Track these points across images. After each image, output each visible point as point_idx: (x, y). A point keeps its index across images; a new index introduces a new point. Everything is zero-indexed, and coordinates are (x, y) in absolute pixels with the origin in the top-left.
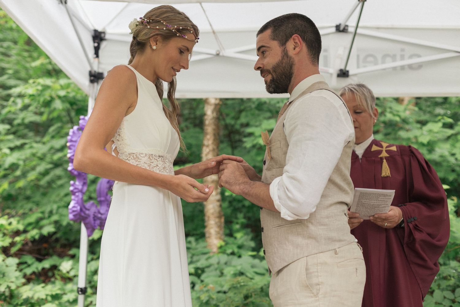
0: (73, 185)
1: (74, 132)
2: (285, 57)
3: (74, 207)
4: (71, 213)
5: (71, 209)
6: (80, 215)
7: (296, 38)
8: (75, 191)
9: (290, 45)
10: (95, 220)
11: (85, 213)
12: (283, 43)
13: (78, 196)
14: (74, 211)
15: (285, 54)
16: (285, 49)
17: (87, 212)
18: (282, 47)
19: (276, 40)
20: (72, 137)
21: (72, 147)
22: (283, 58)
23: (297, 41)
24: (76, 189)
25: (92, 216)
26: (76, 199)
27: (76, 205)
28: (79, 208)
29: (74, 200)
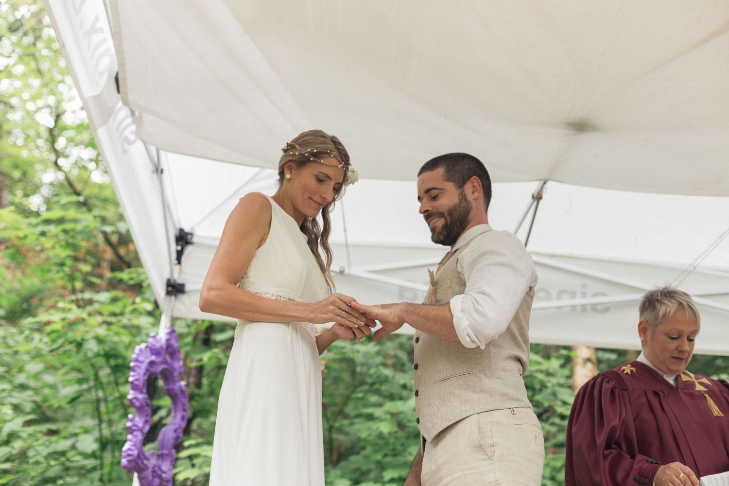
0: (131, 420)
1: (141, 350)
2: (463, 201)
3: (129, 449)
4: (125, 457)
5: (125, 452)
6: (137, 464)
7: (475, 181)
8: (134, 428)
9: (468, 188)
10: (154, 477)
11: (142, 463)
12: (461, 185)
13: (136, 436)
14: (129, 455)
15: (463, 197)
16: (463, 192)
17: (145, 462)
18: (459, 190)
19: (451, 181)
20: (138, 355)
21: (137, 369)
22: (460, 202)
23: (476, 184)
24: (135, 425)
25: (150, 470)
26: (134, 440)
27: (133, 448)
28: (136, 452)
29: (131, 440)
